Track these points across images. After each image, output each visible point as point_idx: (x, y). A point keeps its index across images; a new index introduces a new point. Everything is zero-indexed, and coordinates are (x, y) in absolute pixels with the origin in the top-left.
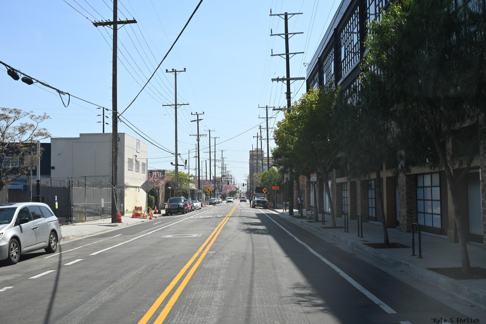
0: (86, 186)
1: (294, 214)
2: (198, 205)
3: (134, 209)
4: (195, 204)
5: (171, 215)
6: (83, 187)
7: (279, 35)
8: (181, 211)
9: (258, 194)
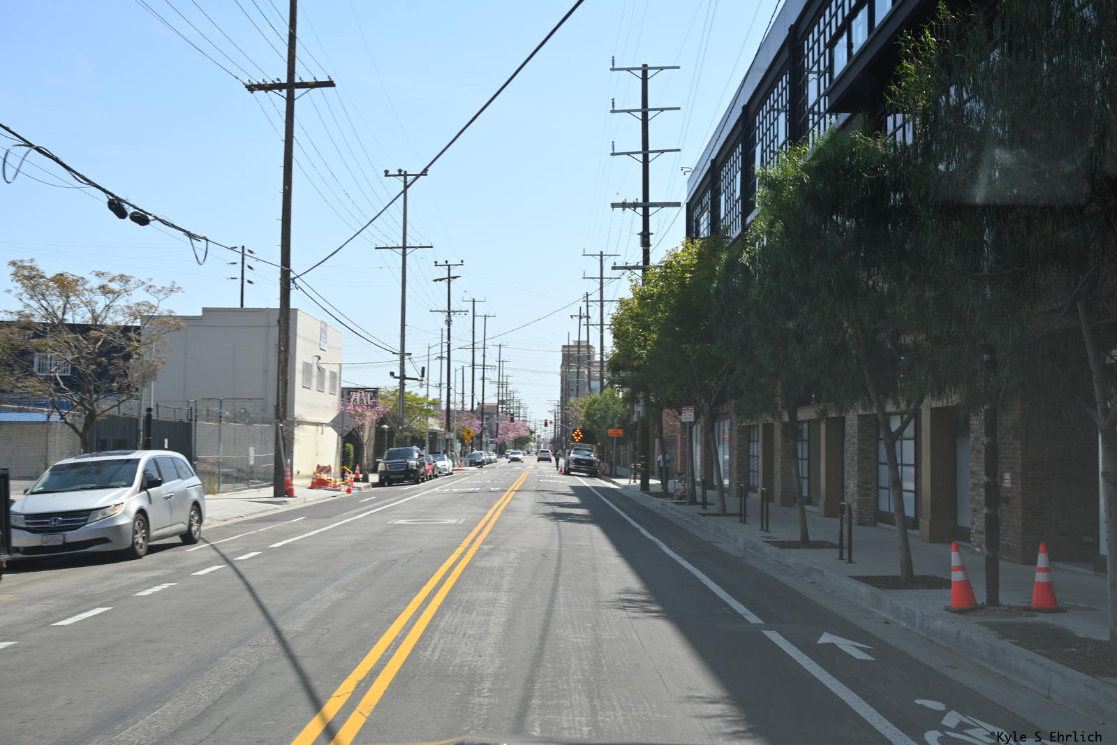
0: (221, 421)
1: (652, 489)
2: (447, 466)
3: (315, 470)
4: (439, 464)
5: (390, 485)
6: (215, 422)
7: (629, 111)
8: (412, 476)
9: (578, 445)
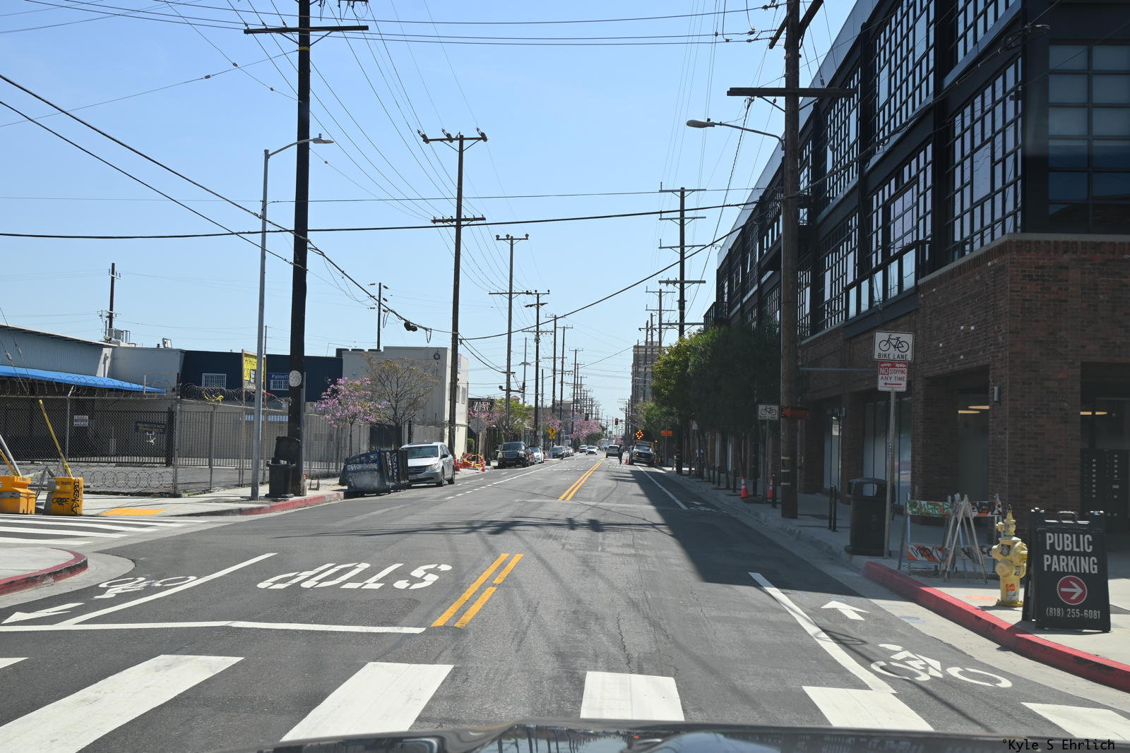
3: (461, 456)
5: (504, 468)
8: (522, 462)
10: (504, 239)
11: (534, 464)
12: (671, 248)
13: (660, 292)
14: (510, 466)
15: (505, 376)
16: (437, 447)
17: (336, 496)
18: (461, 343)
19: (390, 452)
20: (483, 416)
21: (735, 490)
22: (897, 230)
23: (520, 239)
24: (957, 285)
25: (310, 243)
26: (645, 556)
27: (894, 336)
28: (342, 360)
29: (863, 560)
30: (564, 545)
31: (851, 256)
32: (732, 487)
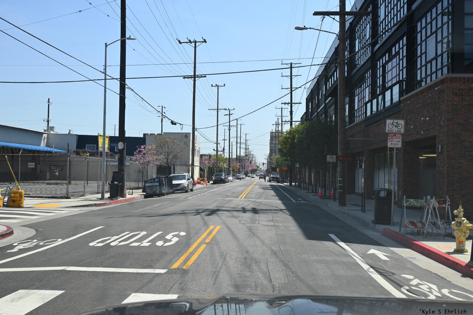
2: (231, 179)
3: (197, 179)
8: (223, 181)
9: (273, 172)
10: (215, 86)
11: (228, 182)
12: (286, 89)
13: (282, 108)
14: (218, 183)
15: (216, 144)
16: (185, 175)
17: (140, 197)
18: (196, 130)
19: (164, 178)
20: (206, 162)
21: (316, 193)
22: (389, 76)
23: (222, 86)
24: (420, 99)
25: (127, 85)
26: (279, 226)
27: (395, 121)
28: (146, 138)
29: (381, 227)
30: (240, 221)
31: (367, 89)
32: (314, 191)
